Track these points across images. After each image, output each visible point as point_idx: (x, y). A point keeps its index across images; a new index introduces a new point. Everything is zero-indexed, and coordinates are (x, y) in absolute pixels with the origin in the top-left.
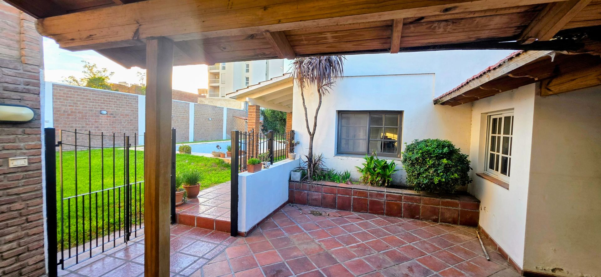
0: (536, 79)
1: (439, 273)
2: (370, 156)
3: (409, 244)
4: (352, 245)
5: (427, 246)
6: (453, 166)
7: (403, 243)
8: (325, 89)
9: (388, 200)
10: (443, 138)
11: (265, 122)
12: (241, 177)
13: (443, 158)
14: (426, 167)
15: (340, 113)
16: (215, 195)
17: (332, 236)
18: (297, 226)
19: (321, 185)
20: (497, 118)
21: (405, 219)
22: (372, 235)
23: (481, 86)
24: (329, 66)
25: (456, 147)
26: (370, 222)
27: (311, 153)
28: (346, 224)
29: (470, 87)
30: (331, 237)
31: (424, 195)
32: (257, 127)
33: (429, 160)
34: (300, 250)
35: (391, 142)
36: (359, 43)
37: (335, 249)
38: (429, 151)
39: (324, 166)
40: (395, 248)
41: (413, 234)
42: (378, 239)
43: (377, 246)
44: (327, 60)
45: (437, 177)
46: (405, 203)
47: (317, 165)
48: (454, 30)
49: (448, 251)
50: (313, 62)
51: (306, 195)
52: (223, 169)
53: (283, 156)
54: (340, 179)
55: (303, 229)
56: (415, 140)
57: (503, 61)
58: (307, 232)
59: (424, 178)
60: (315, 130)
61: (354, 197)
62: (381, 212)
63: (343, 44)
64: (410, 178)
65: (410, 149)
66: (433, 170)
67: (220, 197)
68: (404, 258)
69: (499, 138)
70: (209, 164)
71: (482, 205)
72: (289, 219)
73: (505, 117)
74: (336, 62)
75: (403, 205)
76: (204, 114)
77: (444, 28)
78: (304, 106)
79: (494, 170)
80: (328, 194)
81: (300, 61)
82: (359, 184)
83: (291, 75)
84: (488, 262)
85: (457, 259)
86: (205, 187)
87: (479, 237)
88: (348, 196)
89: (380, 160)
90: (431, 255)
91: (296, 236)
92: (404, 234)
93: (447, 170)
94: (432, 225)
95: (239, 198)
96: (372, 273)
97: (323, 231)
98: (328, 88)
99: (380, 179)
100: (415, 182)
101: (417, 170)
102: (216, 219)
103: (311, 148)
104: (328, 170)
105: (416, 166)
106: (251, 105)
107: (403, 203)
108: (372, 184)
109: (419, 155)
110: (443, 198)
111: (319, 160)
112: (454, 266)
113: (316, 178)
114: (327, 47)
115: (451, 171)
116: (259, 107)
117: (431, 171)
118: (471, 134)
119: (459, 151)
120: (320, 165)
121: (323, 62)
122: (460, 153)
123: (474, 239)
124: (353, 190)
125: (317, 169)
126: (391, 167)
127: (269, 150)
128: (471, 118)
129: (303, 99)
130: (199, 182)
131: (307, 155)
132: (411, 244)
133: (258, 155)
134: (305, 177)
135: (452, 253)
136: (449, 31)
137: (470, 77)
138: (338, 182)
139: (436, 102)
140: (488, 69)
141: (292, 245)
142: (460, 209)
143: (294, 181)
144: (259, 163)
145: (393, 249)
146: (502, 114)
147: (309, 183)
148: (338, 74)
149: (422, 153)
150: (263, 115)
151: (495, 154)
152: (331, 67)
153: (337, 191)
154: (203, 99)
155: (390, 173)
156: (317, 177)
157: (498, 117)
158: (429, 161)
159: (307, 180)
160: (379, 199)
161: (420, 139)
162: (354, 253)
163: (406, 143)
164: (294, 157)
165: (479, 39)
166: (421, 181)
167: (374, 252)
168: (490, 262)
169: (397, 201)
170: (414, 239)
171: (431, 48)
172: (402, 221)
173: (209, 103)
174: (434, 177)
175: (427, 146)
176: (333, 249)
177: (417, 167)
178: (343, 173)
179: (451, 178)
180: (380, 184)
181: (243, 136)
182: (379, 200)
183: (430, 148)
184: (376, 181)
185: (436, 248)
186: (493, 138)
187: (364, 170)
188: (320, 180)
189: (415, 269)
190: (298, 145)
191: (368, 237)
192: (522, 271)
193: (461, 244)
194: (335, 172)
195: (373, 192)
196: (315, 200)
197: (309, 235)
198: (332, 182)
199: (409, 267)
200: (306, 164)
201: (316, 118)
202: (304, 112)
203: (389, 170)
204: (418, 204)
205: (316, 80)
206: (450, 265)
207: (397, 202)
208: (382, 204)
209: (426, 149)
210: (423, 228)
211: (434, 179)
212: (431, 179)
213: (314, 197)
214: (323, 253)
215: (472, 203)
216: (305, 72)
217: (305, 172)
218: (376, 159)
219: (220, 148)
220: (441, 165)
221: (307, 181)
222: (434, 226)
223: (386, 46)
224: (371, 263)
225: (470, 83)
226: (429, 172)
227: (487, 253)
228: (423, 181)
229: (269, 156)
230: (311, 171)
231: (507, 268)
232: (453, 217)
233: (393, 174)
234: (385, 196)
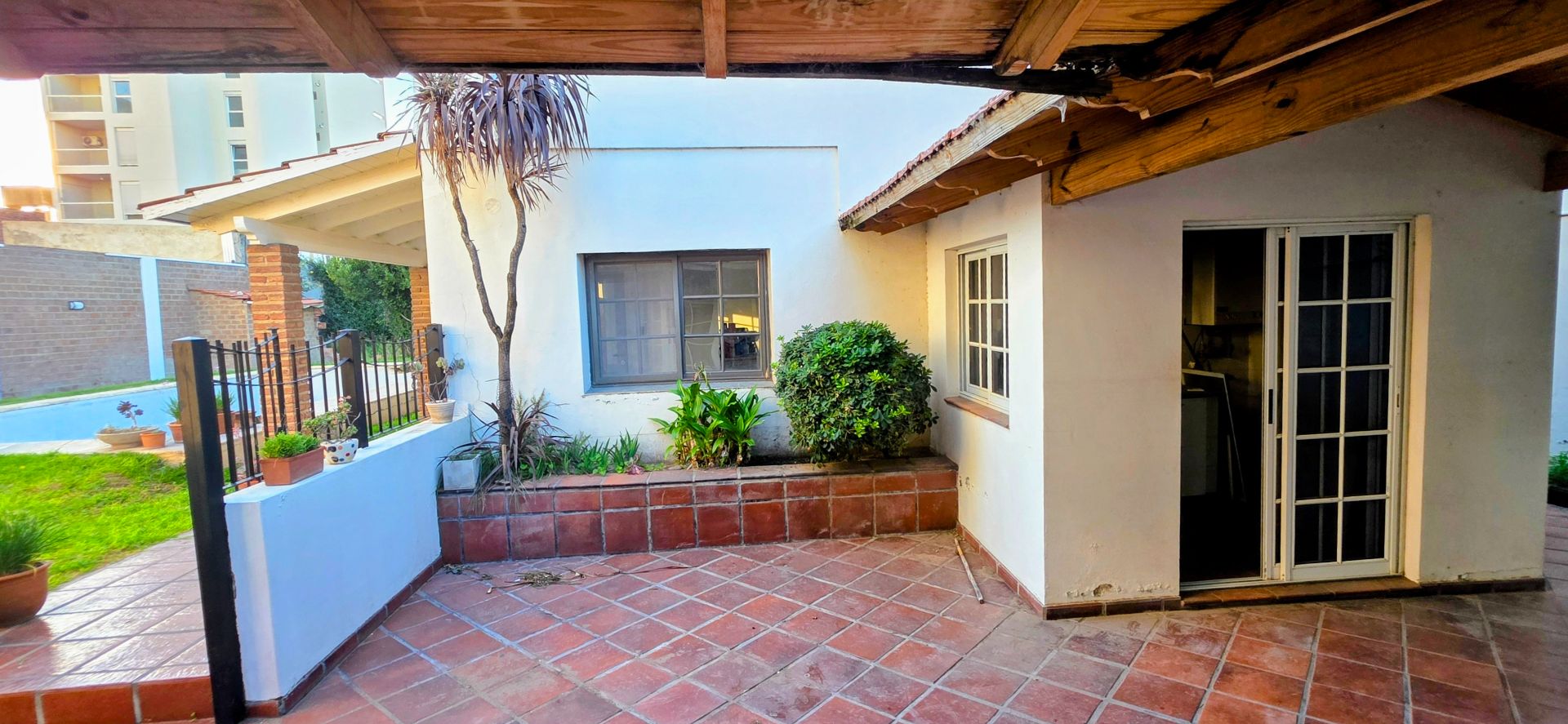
0: (1040, 164)
1: (881, 663)
2: (690, 385)
3: (807, 607)
4: (658, 648)
5: (851, 601)
6: (895, 387)
7: (792, 609)
8: (533, 187)
9: (747, 501)
10: (867, 317)
11: (331, 306)
12: (238, 506)
13: (870, 369)
14: (834, 396)
15: (591, 262)
16: (130, 593)
17: (596, 638)
18: (480, 634)
19: (549, 489)
20: (977, 261)
21: (795, 543)
22: (711, 605)
23: (937, 179)
24: (539, 113)
25: (899, 339)
26: (703, 571)
27: (506, 395)
28: (638, 592)
29: (915, 181)
30: (595, 641)
31: (834, 471)
32: (294, 325)
33: (840, 378)
34: (494, 707)
35: (744, 340)
36: (610, 39)
37: (608, 672)
38: (837, 353)
39: (553, 428)
40: (774, 628)
41: (815, 579)
42: (729, 612)
43: (727, 634)
44: (532, 93)
45: (861, 421)
46: (791, 499)
47: (532, 428)
48: (860, 24)
49: (898, 603)
50: (482, 98)
51: (502, 530)
52: (158, 492)
53: (405, 413)
54: (609, 462)
55: (499, 638)
56: (803, 327)
57: (974, 117)
58: (514, 645)
59: (832, 425)
60: (511, 317)
61: (652, 508)
62: (733, 537)
63: (561, 38)
64: (800, 432)
65: (792, 353)
66: (851, 401)
67: (155, 597)
68: (797, 649)
69: (984, 306)
70: (89, 478)
71: (962, 475)
72: (451, 616)
73: (992, 257)
74: (562, 102)
75: (786, 508)
76: (42, 288)
77: (833, 18)
78: (467, 244)
79: (979, 385)
80: (573, 514)
81: (436, 93)
82: (667, 468)
83: (409, 140)
84: (978, 606)
85: (918, 618)
86: (76, 569)
87: (961, 553)
88: (636, 509)
89: (719, 392)
90: (860, 623)
91: (479, 665)
92: (794, 584)
93: (881, 398)
94: (859, 546)
95: (238, 585)
96: (718, 710)
97: (567, 628)
98: (542, 183)
99: (721, 447)
100: (810, 440)
101: (812, 407)
102: (143, 680)
103: (505, 378)
104: (569, 440)
105: (810, 398)
106: (258, 243)
107: (786, 501)
108: (701, 463)
109: (816, 365)
110: (878, 471)
111: (537, 412)
112: (913, 637)
113: (531, 470)
114: (509, 44)
115: (892, 399)
116: (295, 249)
117: (847, 405)
118: (927, 303)
119: (906, 348)
120: (539, 430)
121: (518, 99)
122: (908, 351)
123: (951, 560)
124: (651, 490)
125: (533, 442)
126: (750, 408)
127: (349, 397)
128: (925, 262)
129: (463, 220)
130: (45, 558)
131: (495, 400)
132: (813, 606)
133: (304, 421)
134: (493, 472)
135: (906, 605)
136: (847, 27)
137: (913, 157)
138: (603, 473)
139: (845, 223)
140: (947, 138)
141: (465, 698)
142: (917, 491)
143: (454, 492)
144: (311, 448)
145: (768, 631)
146: (985, 250)
147: (509, 490)
148: (571, 140)
149: (822, 361)
150: (322, 282)
151: (978, 348)
152: (549, 119)
153: (601, 501)
154: (31, 228)
155: (747, 426)
156: (536, 467)
157: (978, 257)
158: (841, 380)
159: (502, 481)
160: (724, 502)
161: (816, 325)
162: (665, 670)
163: (781, 338)
164: (447, 414)
165: (916, 55)
166: (825, 435)
167: (720, 653)
168: (984, 605)
169: (770, 499)
170: (821, 591)
171: (810, 71)
172: (788, 550)
173: (65, 242)
174: (855, 420)
175: (833, 341)
176: (603, 675)
177: (813, 399)
178: (614, 441)
179: (891, 418)
180: (722, 460)
181: (229, 360)
182: (723, 504)
183: (840, 346)
184: (711, 452)
185: (871, 600)
186: (973, 308)
187: (676, 425)
188: (546, 473)
189: (825, 669)
190: (459, 371)
191: (701, 615)
192: (1044, 608)
193: (923, 578)
194: (591, 443)
195: (707, 484)
196: (535, 538)
197: (521, 650)
198: (584, 473)
199: (811, 669)
200: (492, 431)
201: (512, 279)
202: (471, 263)
203: (743, 416)
204: (822, 497)
205: (500, 156)
206: (904, 636)
207: (773, 501)
208: (734, 515)
209: (828, 349)
210: (838, 559)
211: (855, 425)
212: (848, 427)
213: (530, 531)
214: (569, 695)
215: (941, 472)
216: (457, 131)
217: (492, 458)
218: (707, 392)
219: (139, 413)
220: (867, 387)
221: (500, 484)
222: (864, 548)
223: (691, 56)
224: (714, 685)
225: (914, 173)
226: (842, 410)
227: (978, 586)
228: (829, 436)
229: (351, 419)
230: (512, 452)
231: (1017, 610)
232: (905, 516)
233: (755, 428)
234: (740, 490)
